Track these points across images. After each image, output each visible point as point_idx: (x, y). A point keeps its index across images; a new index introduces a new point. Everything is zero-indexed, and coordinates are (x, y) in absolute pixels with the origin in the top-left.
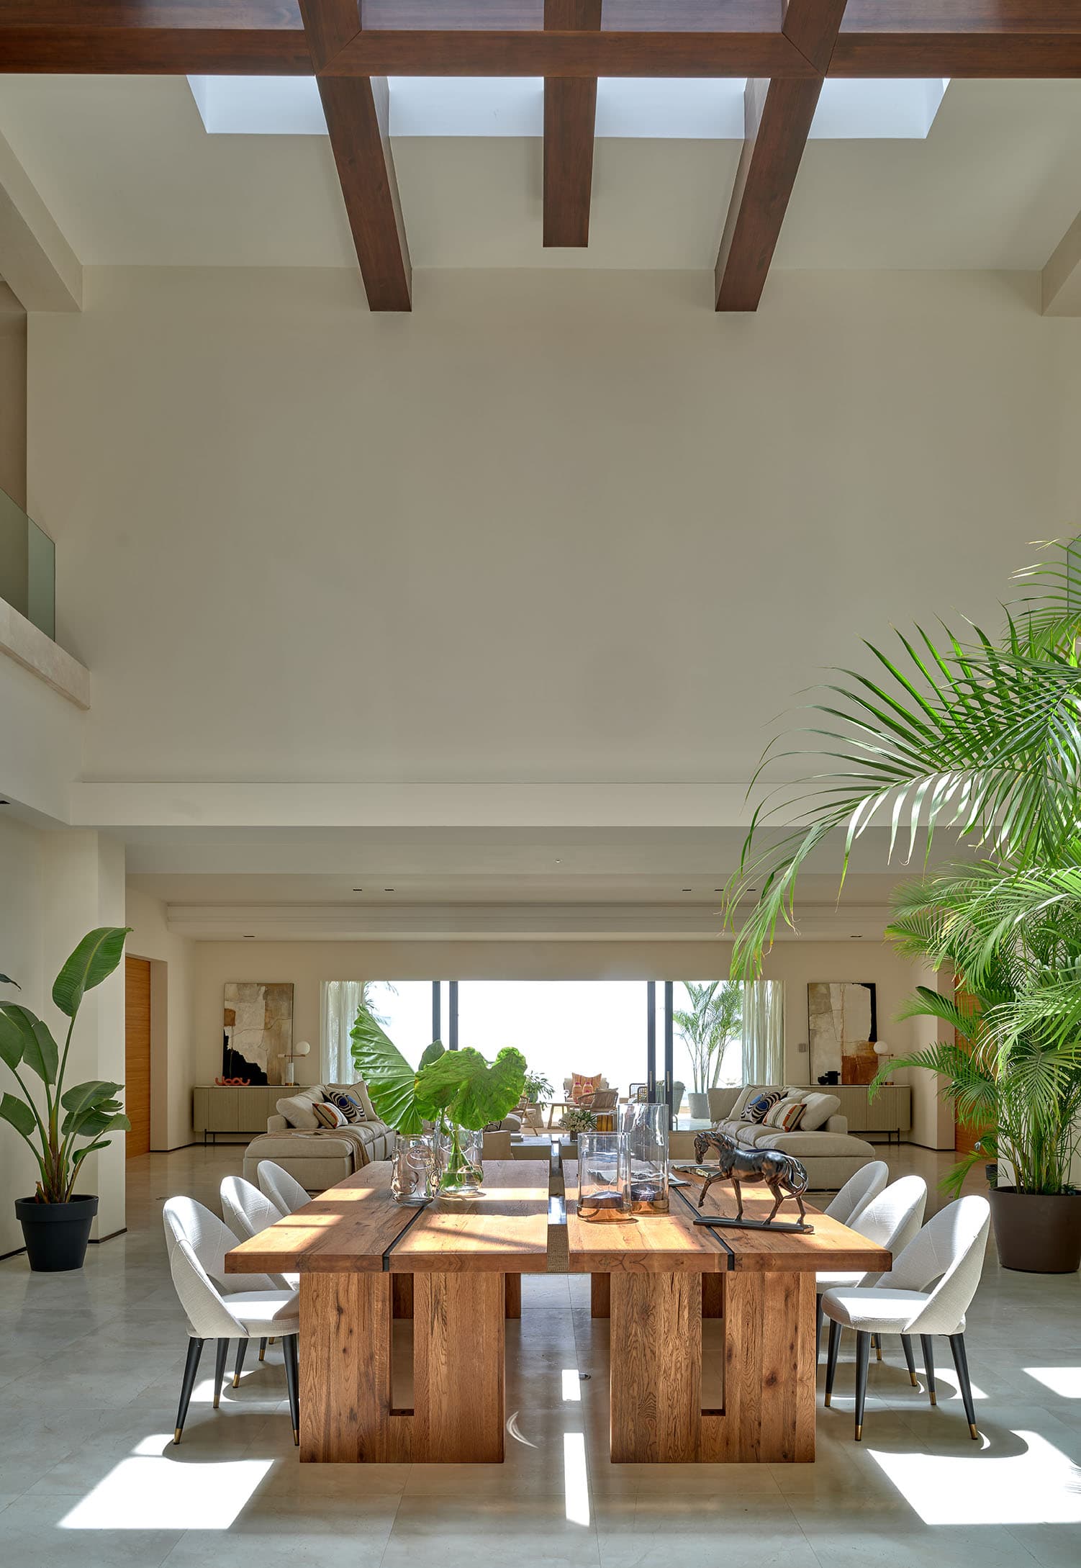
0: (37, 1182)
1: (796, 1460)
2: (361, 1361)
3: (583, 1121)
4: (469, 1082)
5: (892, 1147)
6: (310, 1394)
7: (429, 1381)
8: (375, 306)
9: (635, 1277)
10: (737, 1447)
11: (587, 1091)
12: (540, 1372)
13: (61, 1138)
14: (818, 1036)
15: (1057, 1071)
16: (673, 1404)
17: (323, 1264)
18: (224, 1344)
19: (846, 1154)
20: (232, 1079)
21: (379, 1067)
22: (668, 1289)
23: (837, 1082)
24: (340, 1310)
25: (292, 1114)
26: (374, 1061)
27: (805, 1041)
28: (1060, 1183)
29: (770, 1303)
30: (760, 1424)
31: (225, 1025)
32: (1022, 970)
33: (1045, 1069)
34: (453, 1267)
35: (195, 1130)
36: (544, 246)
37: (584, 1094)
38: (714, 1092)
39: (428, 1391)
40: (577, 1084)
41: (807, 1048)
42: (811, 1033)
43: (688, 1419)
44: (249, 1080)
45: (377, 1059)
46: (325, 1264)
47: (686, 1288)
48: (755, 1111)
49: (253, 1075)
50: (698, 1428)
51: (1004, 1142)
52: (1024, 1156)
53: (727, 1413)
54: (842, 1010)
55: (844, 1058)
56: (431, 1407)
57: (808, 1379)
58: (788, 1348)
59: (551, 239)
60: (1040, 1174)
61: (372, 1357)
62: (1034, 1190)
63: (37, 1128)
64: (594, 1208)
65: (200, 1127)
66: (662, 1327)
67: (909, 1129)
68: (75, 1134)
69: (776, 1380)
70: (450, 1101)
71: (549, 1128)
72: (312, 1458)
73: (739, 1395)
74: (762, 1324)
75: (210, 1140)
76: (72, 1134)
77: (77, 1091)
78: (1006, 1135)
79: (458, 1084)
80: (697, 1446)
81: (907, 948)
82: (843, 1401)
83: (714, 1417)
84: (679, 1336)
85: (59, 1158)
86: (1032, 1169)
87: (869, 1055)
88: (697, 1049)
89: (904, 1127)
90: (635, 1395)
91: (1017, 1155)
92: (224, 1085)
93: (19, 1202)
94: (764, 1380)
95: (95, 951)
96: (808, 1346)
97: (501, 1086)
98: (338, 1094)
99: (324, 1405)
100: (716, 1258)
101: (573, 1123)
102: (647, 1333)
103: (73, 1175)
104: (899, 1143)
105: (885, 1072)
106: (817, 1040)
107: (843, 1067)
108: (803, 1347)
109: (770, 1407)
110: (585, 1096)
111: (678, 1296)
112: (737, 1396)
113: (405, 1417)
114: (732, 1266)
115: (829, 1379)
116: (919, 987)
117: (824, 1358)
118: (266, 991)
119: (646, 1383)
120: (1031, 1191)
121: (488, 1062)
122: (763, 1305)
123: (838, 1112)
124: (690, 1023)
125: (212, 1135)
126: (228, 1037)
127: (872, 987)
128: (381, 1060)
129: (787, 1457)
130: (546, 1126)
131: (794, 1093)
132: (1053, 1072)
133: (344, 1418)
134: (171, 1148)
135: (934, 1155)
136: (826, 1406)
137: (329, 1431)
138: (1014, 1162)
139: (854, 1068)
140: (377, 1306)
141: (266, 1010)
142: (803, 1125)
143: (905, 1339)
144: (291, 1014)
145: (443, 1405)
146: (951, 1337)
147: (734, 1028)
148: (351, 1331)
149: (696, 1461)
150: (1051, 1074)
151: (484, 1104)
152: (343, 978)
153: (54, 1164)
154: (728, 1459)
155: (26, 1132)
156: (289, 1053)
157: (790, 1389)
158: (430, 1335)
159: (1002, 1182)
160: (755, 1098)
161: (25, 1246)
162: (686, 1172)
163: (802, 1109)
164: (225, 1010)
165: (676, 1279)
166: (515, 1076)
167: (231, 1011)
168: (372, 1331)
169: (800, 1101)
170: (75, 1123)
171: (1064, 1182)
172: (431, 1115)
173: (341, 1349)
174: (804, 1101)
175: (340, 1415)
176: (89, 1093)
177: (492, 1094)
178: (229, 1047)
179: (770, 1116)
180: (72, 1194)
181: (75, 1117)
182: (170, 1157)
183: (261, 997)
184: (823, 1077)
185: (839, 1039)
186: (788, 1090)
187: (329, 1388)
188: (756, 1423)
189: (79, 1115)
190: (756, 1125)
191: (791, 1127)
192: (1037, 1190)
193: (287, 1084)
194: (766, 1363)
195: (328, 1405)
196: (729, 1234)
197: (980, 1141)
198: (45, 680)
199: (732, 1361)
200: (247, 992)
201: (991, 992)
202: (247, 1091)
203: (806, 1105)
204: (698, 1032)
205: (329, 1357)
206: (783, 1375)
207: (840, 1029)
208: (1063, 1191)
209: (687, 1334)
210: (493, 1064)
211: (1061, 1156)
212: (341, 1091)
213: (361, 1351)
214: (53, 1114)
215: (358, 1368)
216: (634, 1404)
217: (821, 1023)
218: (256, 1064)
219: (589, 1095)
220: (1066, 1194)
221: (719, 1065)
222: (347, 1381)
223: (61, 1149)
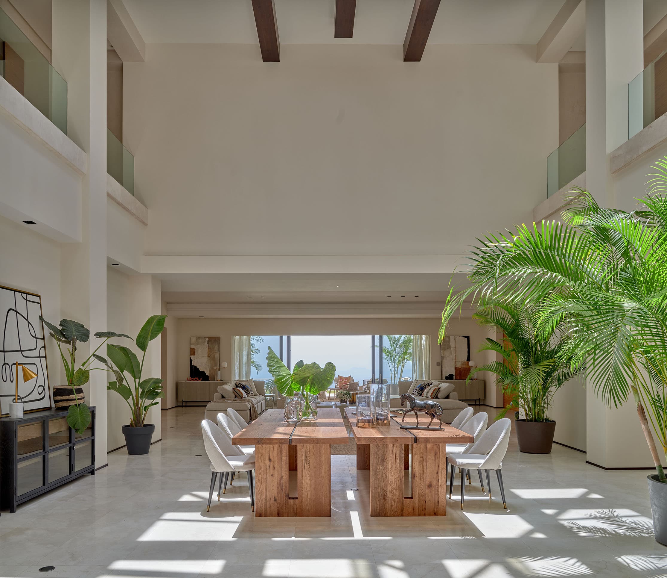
0: (131, 419)
1: (439, 515)
2: (278, 479)
3: (346, 395)
4: (313, 376)
5: (477, 406)
6: (259, 491)
7: (303, 486)
8: (265, 60)
9: (379, 447)
10: (417, 511)
11: (345, 383)
12: (340, 488)
13: (140, 401)
14: (445, 359)
15: (542, 373)
16: (393, 495)
17: (267, 441)
18: (228, 473)
19: (457, 408)
20: (194, 378)
21: (278, 371)
22: (391, 451)
23: (453, 379)
24: (270, 460)
25: (224, 392)
26: (276, 369)
27: (439, 361)
28: (543, 418)
29: (429, 457)
30: (425, 502)
31: (191, 355)
32: (527, 332)
33: (536, 371)
34: (315, 442)
35: (178, 400)
36: (335, 38)
37: (344, 384)
38: (400, 383)
39: (303, 490)
40: (341, 380)
41: (440, 364)
42: (442, 357)
43: (399, 500)
44: (201, 379)
45: (277, 368)
46: (268, 441)
47: (398, 452)
48: (418, 391)
49: (203, 376)
50: (403, 503)
51: (521, 401)
52: (529, 407)
53: (413, 498)
54: (455, 347)
55: (456, 368)
56: (304, 496)
57: (443, 485)
58: (436, 473)
59: (338, 35)
60: (535, 414)
61: (282, 478)
62: (533, 420)
63: (131, 397)
64: (363, 423)
65: (180, 399)
66: (389, 466)
67: (484, 399)
68: (145, 399)
69: (431, 485)
70: (306, 383)
71: (328, 399)
72: (260, 515)
73: (417, 491)
74: (426, 465)
75: (184, 404)
76: (144, 399)
77: (146, 382)
78: (522, 398)
79: (309, 377)
80: (402, 510)
81: (482, 322)
82: (456, 497)
83: (409, 500)
84: (396, 470)
85: (139, 409)
86: (532, 412)
87: (467, 367)
88: (392, 365)
89: (482, 398)
90: (379, 491)
91: (526, 406)
92: (191, 381)
93: (124, 427)
94: (427, 485)
95: (153, 325)
96: (443, 473)
97: (326, 377)
98: (242, 384)
99: (264, 494)
100: (410, 438)
101: (341, 396)
102: (384, 469)
103: (144, 416)
104: (480, 405)
105: (473, 373)
106: (445, 361)
107: (456, 372)
108: (441, 473)
109: (429, 496)
110: (344, 385)
111: (395, 454)
112: (417, 492)
113: (294, 500)
114: (416, 442)
115: (450, 489)
116: (487, 338)
117: (449, 483)
118: (208, 340)
119: (383, 486)
120: (531, 421)
121: (321, 368)
122: (426, 457)
123: (453, 391)
124: (390, 354)
125: (185, 402)
126: (192, 360)
127: (468, 338)
128: (278, 368)
129: (435, 514)
130: (327, 398)
131: (435, 383)
132: (540, 373)
133: (272, 500)
134: (169, 408)
135: (495, 410)
136: (450, 499)
137: (266, 505)
138: (525, 409)
139: (460, 372)
140: (284, 458)
141: (208, 348)
142: (439, 396)
143: (479, 471)
144: (219, 350)
145: (308, 495)
146: (496, 470)
147: (409, 356)
148: (274, 468)
149: (402, 515)
150: (539, 374)
151: (319, 384)
152: (241, 334)
153: (138, 412)
154: (414, 515)
155: (126, 398)
156: (218, 367)
157: (437, 489)
158: (303, 469)
159: (521, 418)
160: (418, 385)
161: (126, 444)
162: (394, 412)
163: (438, 390)
164: (191, 348)
165: (394, 448)
166: (331, 374)
167: (193, 349)
168: (282, 468)
169: (437, 387)
170: (146, 395)
171: (545, 417)
172: (297, 389)
173: (271, 474)
174: (439, 386)
175: (270, 499)
176: (151, 383)
177: (322, 380)
178: (193, 364)
179: (425, 393)
180: (144, 423)
181: (145, 392)
182: (168, 411)
183: (206, 343)
184: (447, 376)
185: (454, 360)
186: (432, 382)
187: (266, 489)
188: (424, 501)
189: (147, 392)
190: (419, 397)
191: (434, 397)
192: (534, 420)
193: (217, 380)
194: (428, 479)
195: (266, 496)
196: (414, 431)
197: (512, 402)
198: (132, 214)
199: (415, 479)
200: (200, 340)
201: (515, 340)
202: (199, 383)
203: (440, 388)
204: (393, 357)
205: (266, 478)
206: (434, 484)
207: (454, 355)
208: (544, 421)
209: (398, 469)
210: (323, 369)
211: (543, 407)
212: (243, 383)
213: (278, 476)
214: (137, 391)
215: (277, 482)
216: (379, 495)
217: (446, 353)
218: (204, 372)
219: (346, 385)
220: (546, 422)
221: (402, 371)
222: (273, 486)
223: (140, 405)
